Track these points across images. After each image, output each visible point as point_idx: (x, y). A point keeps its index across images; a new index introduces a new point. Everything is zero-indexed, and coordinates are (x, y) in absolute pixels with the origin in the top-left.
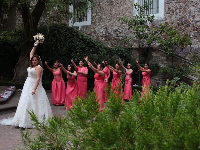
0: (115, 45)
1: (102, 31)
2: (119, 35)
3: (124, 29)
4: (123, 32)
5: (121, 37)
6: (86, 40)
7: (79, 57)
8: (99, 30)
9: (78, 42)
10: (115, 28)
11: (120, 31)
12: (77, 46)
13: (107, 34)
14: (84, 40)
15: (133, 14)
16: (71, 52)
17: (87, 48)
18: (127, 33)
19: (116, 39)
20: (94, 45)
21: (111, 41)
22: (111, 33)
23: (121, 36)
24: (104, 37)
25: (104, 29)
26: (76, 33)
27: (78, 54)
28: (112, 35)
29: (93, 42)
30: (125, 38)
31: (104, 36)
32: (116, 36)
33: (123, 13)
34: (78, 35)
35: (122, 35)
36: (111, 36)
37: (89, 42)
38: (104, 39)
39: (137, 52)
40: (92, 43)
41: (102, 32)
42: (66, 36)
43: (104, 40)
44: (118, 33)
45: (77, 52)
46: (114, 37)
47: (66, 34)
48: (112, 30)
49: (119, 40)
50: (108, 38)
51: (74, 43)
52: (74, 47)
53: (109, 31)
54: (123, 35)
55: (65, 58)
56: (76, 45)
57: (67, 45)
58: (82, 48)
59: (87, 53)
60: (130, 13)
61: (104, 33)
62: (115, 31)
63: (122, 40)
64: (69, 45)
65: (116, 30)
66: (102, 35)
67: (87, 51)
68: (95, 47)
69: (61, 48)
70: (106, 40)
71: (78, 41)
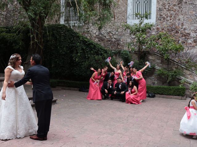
0: (108, 47)
1: (95, 32)
2: (112, 37)
3: (117, 31)
4: (116, 34)
5: (114, 39)
6: (86, 42)
7: (80, 57)
8: (92, 31)
10: (109, 30)
11: (114, 33)
12: (78, 47)
13: (101, 36)
14: (84, 42)
15: (127, 18)
16: (72, 52)
17: (87, 49)
18: (120, 35)
19: (109, 41)
21: (104, 42)
22: (104, 35)
23: (114, 38)
24: (97, 38)
25: (97, 30)
26: (75, 34)
27: (79, 54)
28: (105, 37)
29: (93, 44)
30: (118, 40)
31: (97, 37)
32: (109, 37)
33: (117, 16)
34: (78, 37)
35: (115, 37)
36: (104, 38)
37: (90, 44)
38: (97, 40)
41: (95, 33)
42: (66, 36)
43: (97, 41)
44: (112, 35)
45: (77, 53)
46: (107, 39)
47: (65, 34)
48: (105, 31)
49: (112, 41)
50: (101, 39)
51: (74, 44)
52: (75, 47)
53: (102, 32)
54: (117, 37)
55: (65, 58)
56: (77, 46)
57: (67, 46)
58: (83, 49)
59: (88, 54)
60: (124, 16)
61: (97, 34)
62: (108, 33)
63: (115, 42)
64: (68, 45)
65: (109, 32)
66: (95, 35)
67: (87, 52)
69: (61, 47)
70: (99, 41)
71: (78, 42)
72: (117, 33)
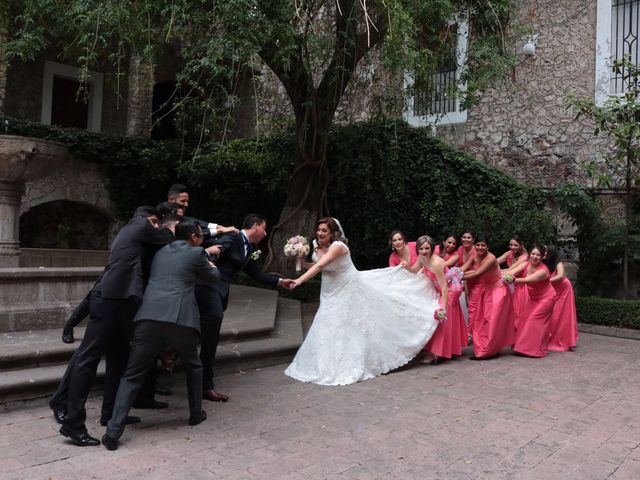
0: (538, 180)
1: (497, 138)
2: (550, 151)
3: (564, 133)
4: (560, 142)
5: (554, 157)
6: (462, 166)
7: (441, 211)
8: (488, 138)
9: (439, 171)
10: (538, 132)
11: (554, 139)
12: (435, 181)
13: (515, 149)
14: (455, 166)
15: (594, 91)
16: (419, 196)
17: (464, 188)
18: (574, 144)
19: (541, 163)
20: (486, 177)
21: (525, 168)
22: (526, 146)
23: (556, 155)
24: (505, 157)
25: (504, 135)
26: (432, 143)
27: (439, 202)
28: (528, 151)
29: (483, 170)
30: (567, 161)
31: (505, 153)
32: (540, 153)
33: (564, 87)
34: (439, 152)
35: (558, 150)
36: (525, 154)
37: (471, 171)
38: (504, 161)
39: (615, 201)
40: (479, 172)
41: (499, 143)
42: (404, 153)
43: (506, 164)
44: (548, 145)
45: (435, 198)
46: (533, 157)
47: (402, 146)
48: (529, 136)
49: (549, 165)
50: (516, 160)
51: (426, 172)
52: (426, 183)
53: (519, 139)
54: (563, 150)
55: (400, 214)
56: (432, 179)
57: (408, 178)
58: (451, 188)
59: (465, 202)
60: (585, 87)
61: (504, 144)
62: (537, 141)
63: (558, 165)
64: (411, 177)
65: (541, 136)
66: (497, 149)
67: (464, 195)
68: (487, 185)
69: (390, 184)
70: (511, 165)
71: (439, 167)
72: (564, 138)
